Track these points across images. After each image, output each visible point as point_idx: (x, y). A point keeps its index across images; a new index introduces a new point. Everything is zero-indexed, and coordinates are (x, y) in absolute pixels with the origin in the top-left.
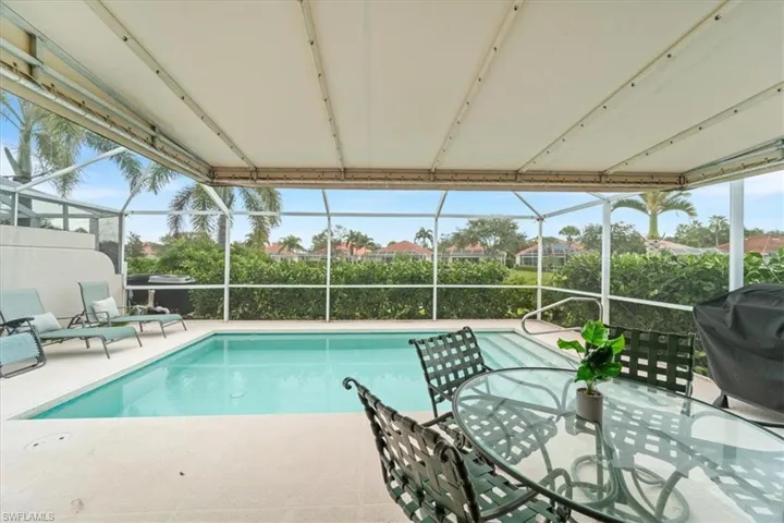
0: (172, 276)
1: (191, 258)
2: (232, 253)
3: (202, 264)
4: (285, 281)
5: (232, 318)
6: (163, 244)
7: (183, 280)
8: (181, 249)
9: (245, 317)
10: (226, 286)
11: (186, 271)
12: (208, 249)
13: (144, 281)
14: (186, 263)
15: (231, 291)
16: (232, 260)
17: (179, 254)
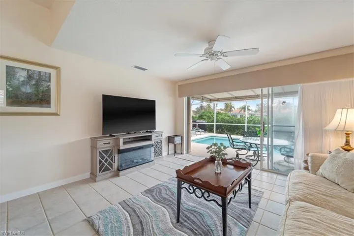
0: (201, 121)
1: (206, 115)
2: (217, 114)
3: (209, 118)
4: (232, 122)
5: (216, 133)
6: (196, 110)
7: (204, 122)
8: (203, 113)
9: (220, 133)
10: (215, 124)
11: (205, 119)
12: (210, 113)
13: (195, 122)
14: (205, 117)
15: (216, 125)
16: (216, 116)
17: (203, 114)
